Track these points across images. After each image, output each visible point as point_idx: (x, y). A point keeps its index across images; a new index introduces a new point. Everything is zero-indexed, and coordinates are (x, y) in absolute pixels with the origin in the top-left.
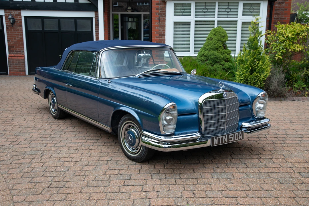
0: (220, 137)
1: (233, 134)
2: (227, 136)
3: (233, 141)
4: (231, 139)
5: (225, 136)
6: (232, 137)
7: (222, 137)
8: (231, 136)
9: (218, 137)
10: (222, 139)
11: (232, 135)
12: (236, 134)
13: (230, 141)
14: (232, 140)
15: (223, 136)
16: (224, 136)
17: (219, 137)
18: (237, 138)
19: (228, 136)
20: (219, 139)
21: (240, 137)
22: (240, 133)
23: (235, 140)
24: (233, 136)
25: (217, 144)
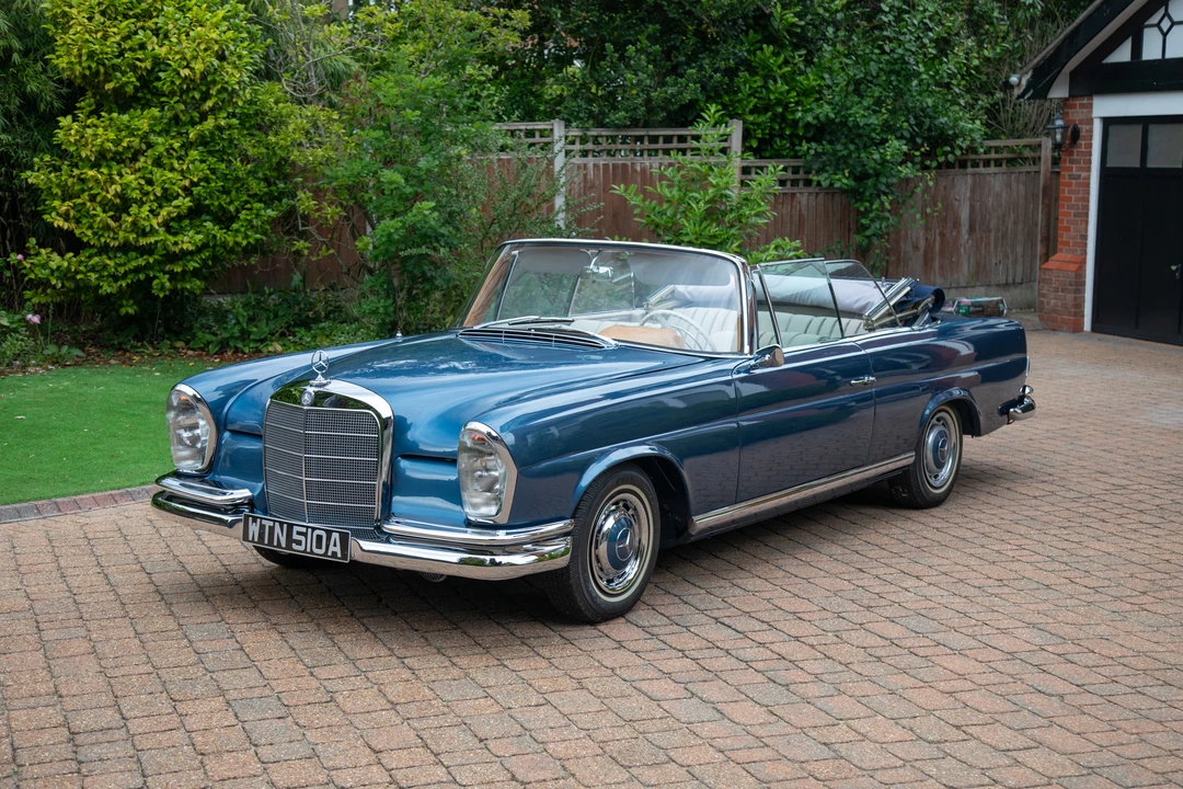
0: (268, 524)
1: (308, 527)
2: (285, 526)
3: (305, 551)
4: (299, 543)
5: (281, 524)
6: (302, 538)
7: (271, 524)
8: (298, 533)
9: (261, 519)
10: (272, 529)
11: (304, 530)
12: (317, 532)
13: (294, 546)
14: (302, 548)
15: (275, 521)
16: (277, 524)
17: (264, 522)
18: (319, 546)
19: (290, 526)
20: (262, 527)
21: (332, 549)
22: (335, 536)
23: (312, 552)
24: (305, 534)
25: (256, 540)
